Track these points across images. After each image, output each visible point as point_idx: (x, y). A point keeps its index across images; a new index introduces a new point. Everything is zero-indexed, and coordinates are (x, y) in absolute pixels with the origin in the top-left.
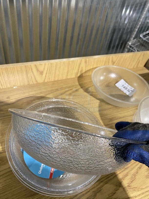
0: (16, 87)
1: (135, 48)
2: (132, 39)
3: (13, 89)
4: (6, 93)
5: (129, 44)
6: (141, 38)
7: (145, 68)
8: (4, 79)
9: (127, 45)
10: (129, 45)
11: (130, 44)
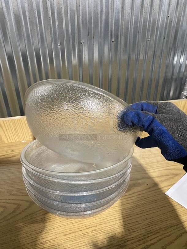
0: (25, 141)
3: (21, 143)
4: (12, 147)
5: (183, 94)
8: (12, 132)
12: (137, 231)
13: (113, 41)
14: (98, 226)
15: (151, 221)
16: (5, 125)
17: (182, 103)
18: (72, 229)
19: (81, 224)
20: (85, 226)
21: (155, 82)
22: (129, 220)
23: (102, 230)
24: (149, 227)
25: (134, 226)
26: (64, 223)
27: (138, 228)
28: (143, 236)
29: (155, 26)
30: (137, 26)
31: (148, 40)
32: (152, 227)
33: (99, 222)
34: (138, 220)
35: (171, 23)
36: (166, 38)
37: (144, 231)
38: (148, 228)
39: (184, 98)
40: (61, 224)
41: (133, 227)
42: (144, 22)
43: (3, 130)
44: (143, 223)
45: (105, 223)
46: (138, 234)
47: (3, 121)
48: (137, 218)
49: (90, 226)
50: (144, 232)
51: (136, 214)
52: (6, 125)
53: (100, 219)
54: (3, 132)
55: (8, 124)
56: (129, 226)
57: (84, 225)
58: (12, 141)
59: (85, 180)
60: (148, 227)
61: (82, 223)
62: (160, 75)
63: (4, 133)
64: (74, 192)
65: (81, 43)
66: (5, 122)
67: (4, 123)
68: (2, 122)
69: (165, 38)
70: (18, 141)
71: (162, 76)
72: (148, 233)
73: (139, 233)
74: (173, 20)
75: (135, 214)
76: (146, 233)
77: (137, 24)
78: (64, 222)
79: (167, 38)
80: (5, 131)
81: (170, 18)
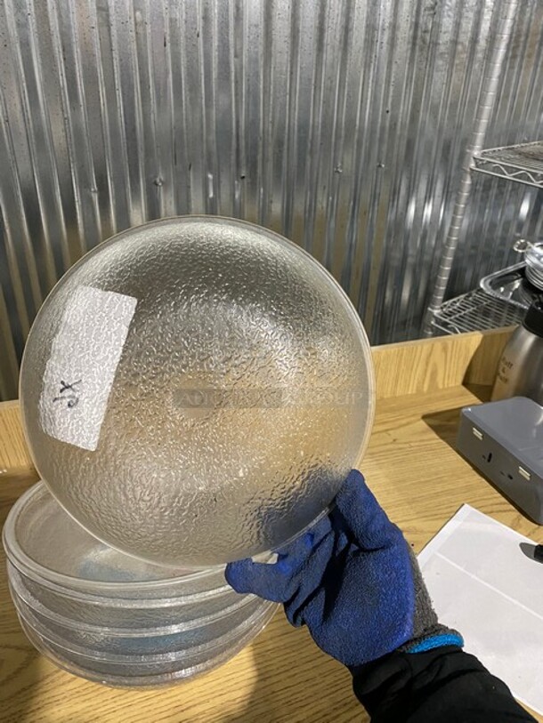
1: (453, 325)
2: (440, 298)
5: (431, 313)
6: (481, 290)
7: (464, 388)
9: (427, 316)
10: (434, 317)
11: (436, 312)
12: (309, 704)
13: (243, 177)
14: (211, 701)
15: (343, 676)
17: (422, 348)
18: (144, 716)
19: (167, 698)
20: (178, 703)
21: (360, 278)
22: (289, 677)
23: (223, 709)
24: (339, 692)
25: (301, 691)
26: (123, 702)
27: (311, 696)
28: (325, 716)
29: (354, 135)
30: (307, 137)
31: (338, 172)
32: (344, 690)
33: (214, 689)
34: (311, 674)
35: (395, 129)
36: (383, 166)
37: (325, 704)
38: (334, 695)
39: (429, 333)
40: (114, 705)
41: (298, 695)
42: (324, 126)
44: (323, 681)
45: (229, 692)
46: (311, 712)
48: (309, 670)
49: (190, 704)
50: (325, 706)
51: (308, 659)
53: (214, 683)
56: (290, 693)
57: (175, 702)
59: (174, 597)
60: (336, 691)
61: (171, 697)
62: (373, 258)
64: (147, 627)
65: (157, 185)
69: (380, 166)
71: (376, 261)
72: (335, 707)
73: (315, 710)
74: (400, 120)
75: (304, 661)
76: (332, 708)
77: (306, 132)
78: (121, 697)
79: (386, 165)
81: (392, 115)
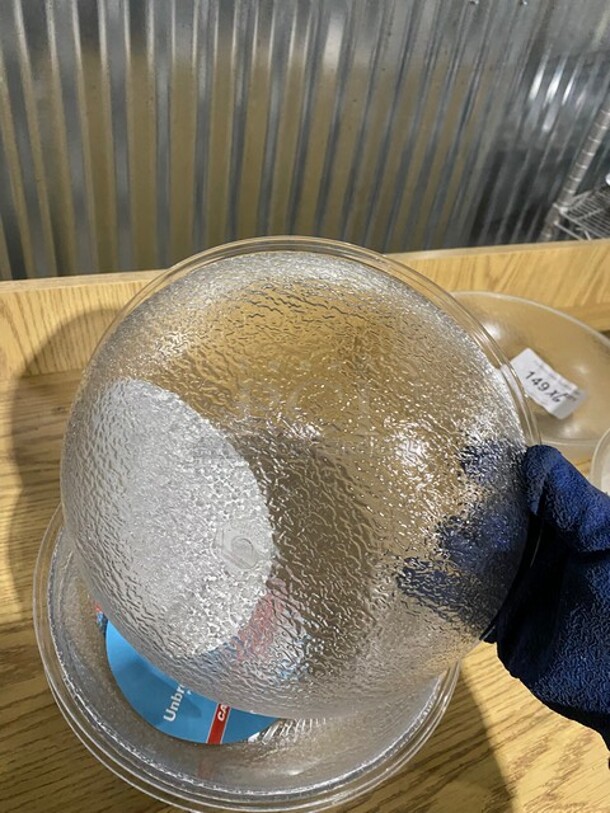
1: (582, 227)
2: (571, 192)
5: (557, 211)
9: (549, 216)
10: (560, 216)
11: (563, 210)
16: (21, 310)
39: (549, 236)
43: (13, 329)
47: (16, 294)
52: (26, 308)
54: (11, 334)
55: (36, 307)
58: (44, 371)
63: (15, 340)
66: (24, 299)
67: (19, 302)
68: (13, 297)
70: (65, 368)
80: (21, 331)
